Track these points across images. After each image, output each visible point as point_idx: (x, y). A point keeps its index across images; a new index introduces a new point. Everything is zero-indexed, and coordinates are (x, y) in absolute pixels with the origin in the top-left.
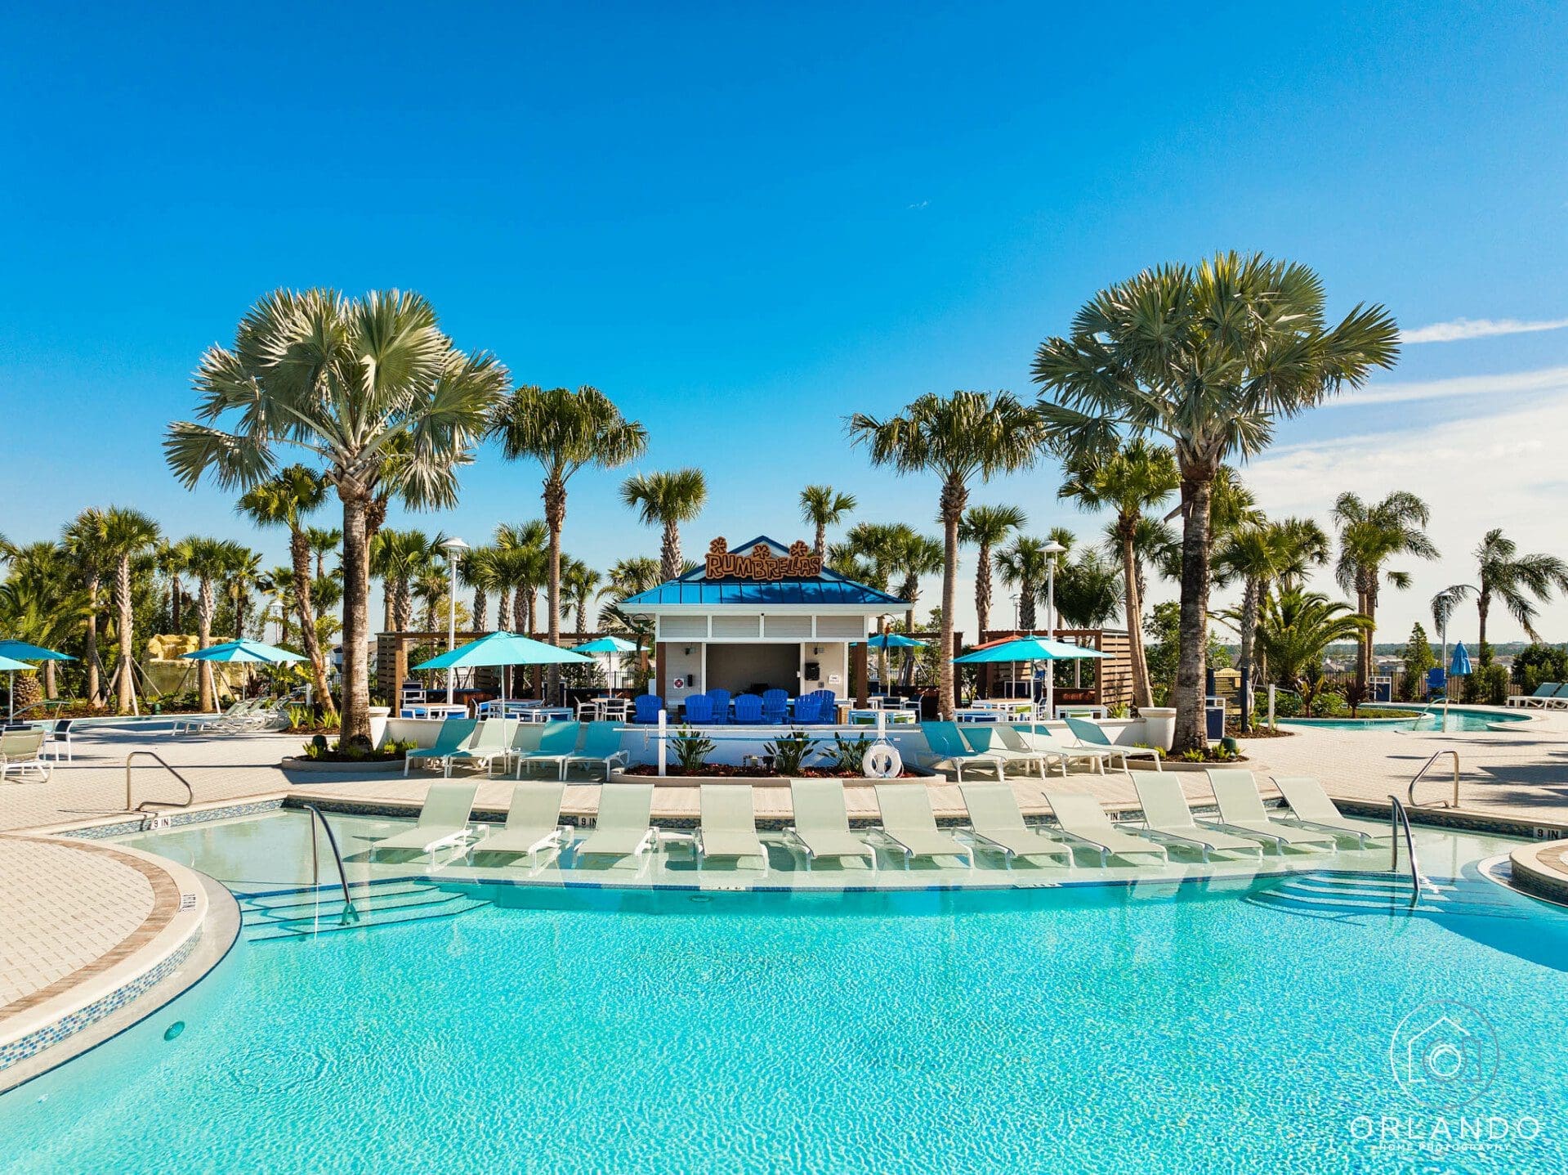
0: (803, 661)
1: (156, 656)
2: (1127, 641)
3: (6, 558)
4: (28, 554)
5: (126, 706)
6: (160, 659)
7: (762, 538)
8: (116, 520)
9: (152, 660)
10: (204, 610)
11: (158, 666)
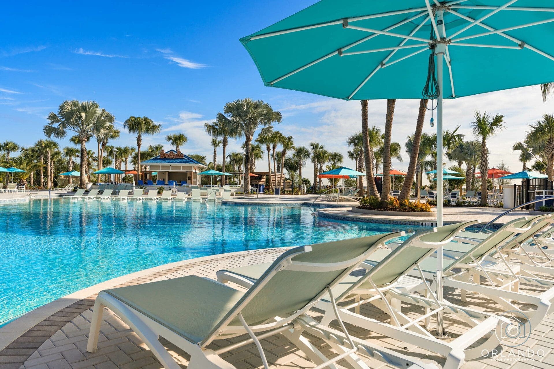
0: (188, 176)
1: (61, 177)
2: (274, 175)
3: (22, 151)
4: (27, 150)
5: (49, 187)
6: (63, 178)
7: (172, 150)
8: (47, 142)
9: (60, 178)
10: (70, 164)
11: (61, 179)
